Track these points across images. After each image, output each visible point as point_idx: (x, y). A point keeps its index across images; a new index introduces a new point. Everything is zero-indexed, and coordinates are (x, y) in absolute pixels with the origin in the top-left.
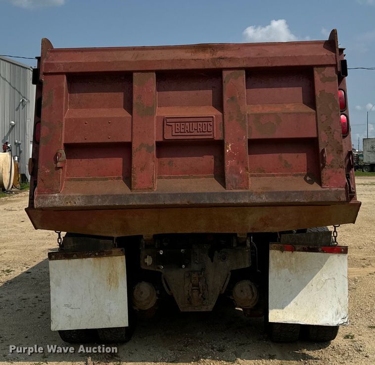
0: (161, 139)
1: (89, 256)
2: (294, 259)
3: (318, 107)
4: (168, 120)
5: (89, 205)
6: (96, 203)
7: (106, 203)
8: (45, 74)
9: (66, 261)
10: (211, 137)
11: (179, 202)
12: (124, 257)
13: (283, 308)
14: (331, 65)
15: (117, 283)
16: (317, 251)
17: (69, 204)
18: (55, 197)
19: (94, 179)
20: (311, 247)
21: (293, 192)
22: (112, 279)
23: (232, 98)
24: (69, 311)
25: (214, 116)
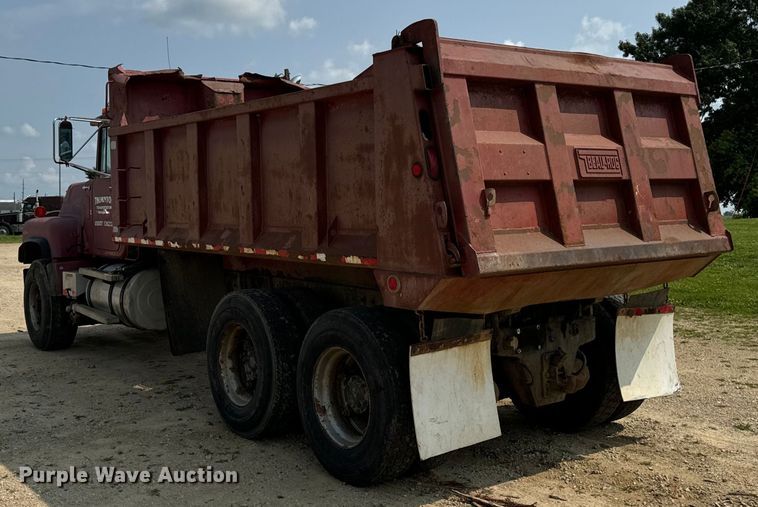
0: (576, 178)
2: (635, 324)
3: (692, 143)
4: (580, 152)
5: (532, 267)
6: (539, 264)
7: (548, 264)
8: (446, 75)
10: (620, 175)
11: (611, 259)
12: (489, 342)
14: (693, 96)
15: (483, 379)
16: (656, 313)
17: (512, 268)
18: (496, 258)
20: (651, 308)
22: (477, 375)
23: (628, 127)
24: (436, 428)
25: (618, 149)
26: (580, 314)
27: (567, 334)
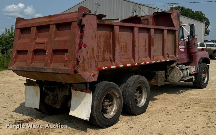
0: (34, 50)
1: (31, 86)
9: (28, 86)
12: (39, 87)
13: (74, 111)
14: (76, 21)
15: (38, 96)
16: (83, 92)
19: (22, 62)
20: (81, 90)
21: (58, 69)
22: (37, 93)
25: (46, 42)
26: (65, 87)
27: (60, 91)
